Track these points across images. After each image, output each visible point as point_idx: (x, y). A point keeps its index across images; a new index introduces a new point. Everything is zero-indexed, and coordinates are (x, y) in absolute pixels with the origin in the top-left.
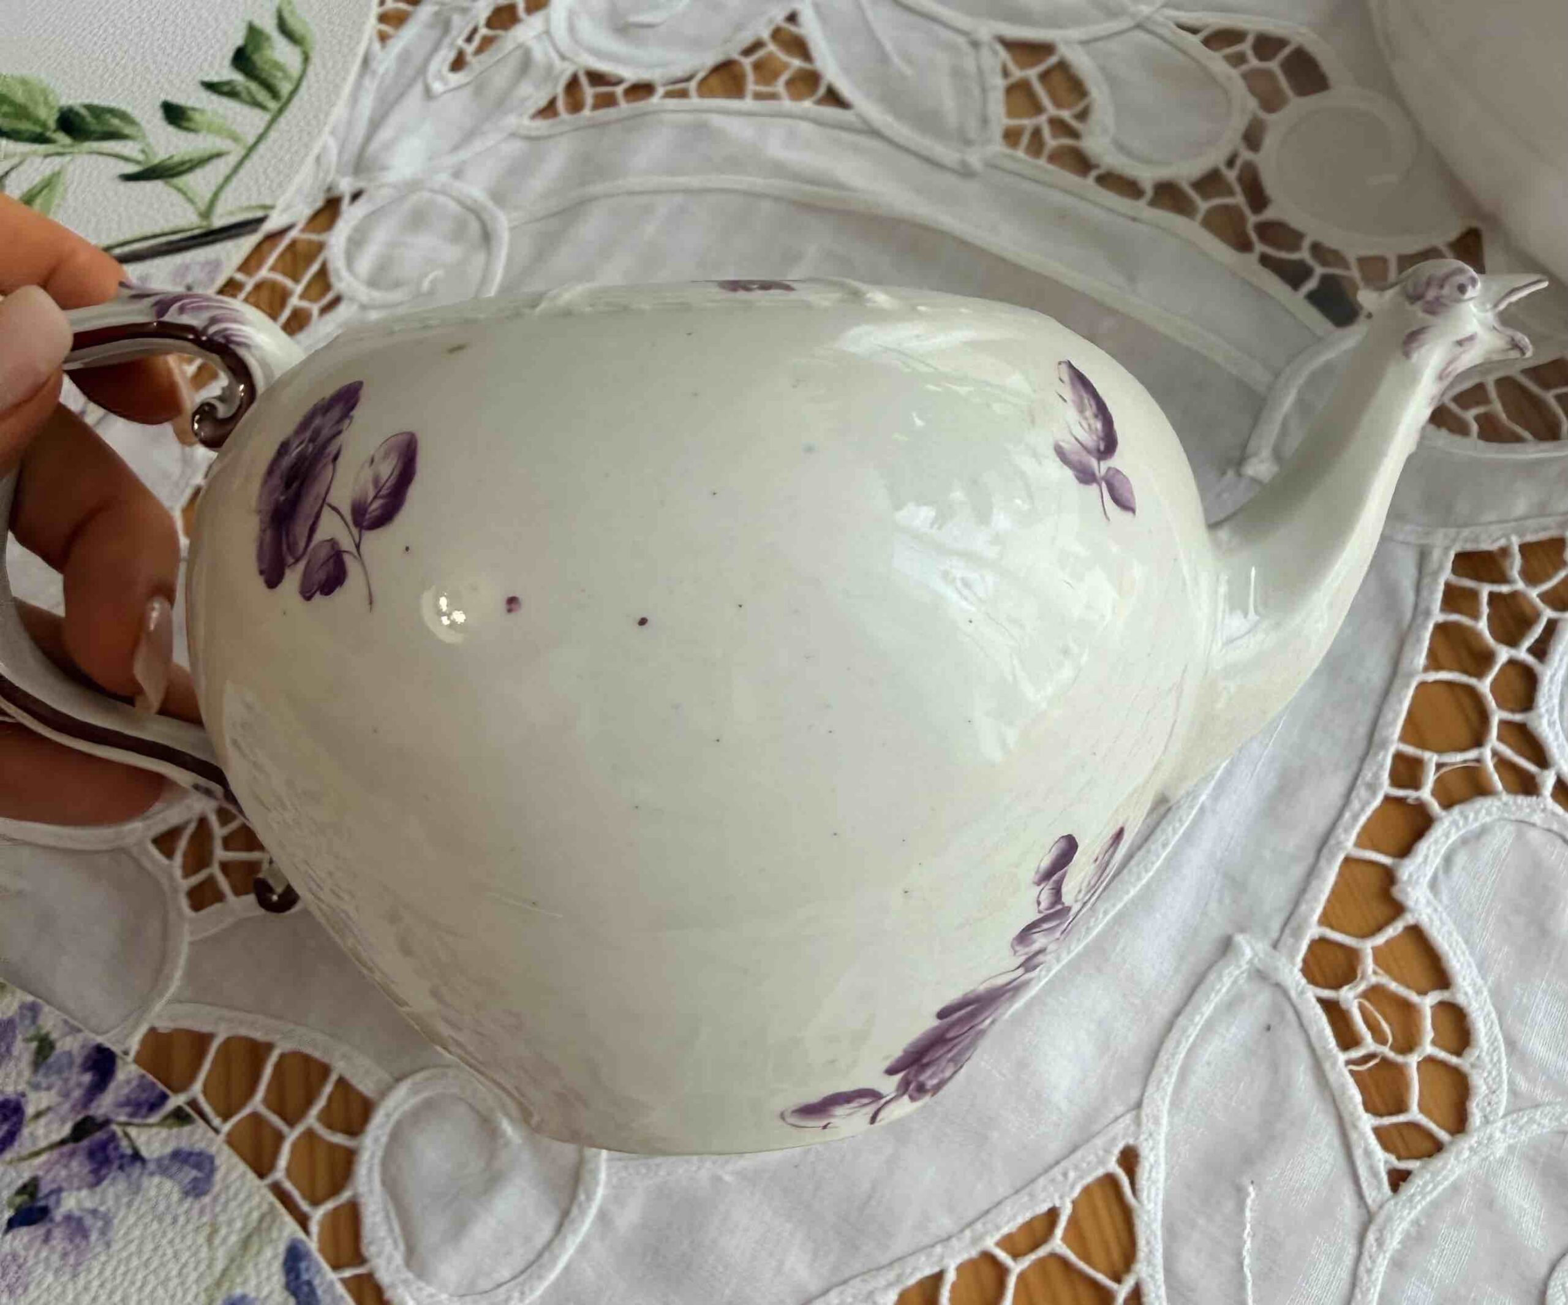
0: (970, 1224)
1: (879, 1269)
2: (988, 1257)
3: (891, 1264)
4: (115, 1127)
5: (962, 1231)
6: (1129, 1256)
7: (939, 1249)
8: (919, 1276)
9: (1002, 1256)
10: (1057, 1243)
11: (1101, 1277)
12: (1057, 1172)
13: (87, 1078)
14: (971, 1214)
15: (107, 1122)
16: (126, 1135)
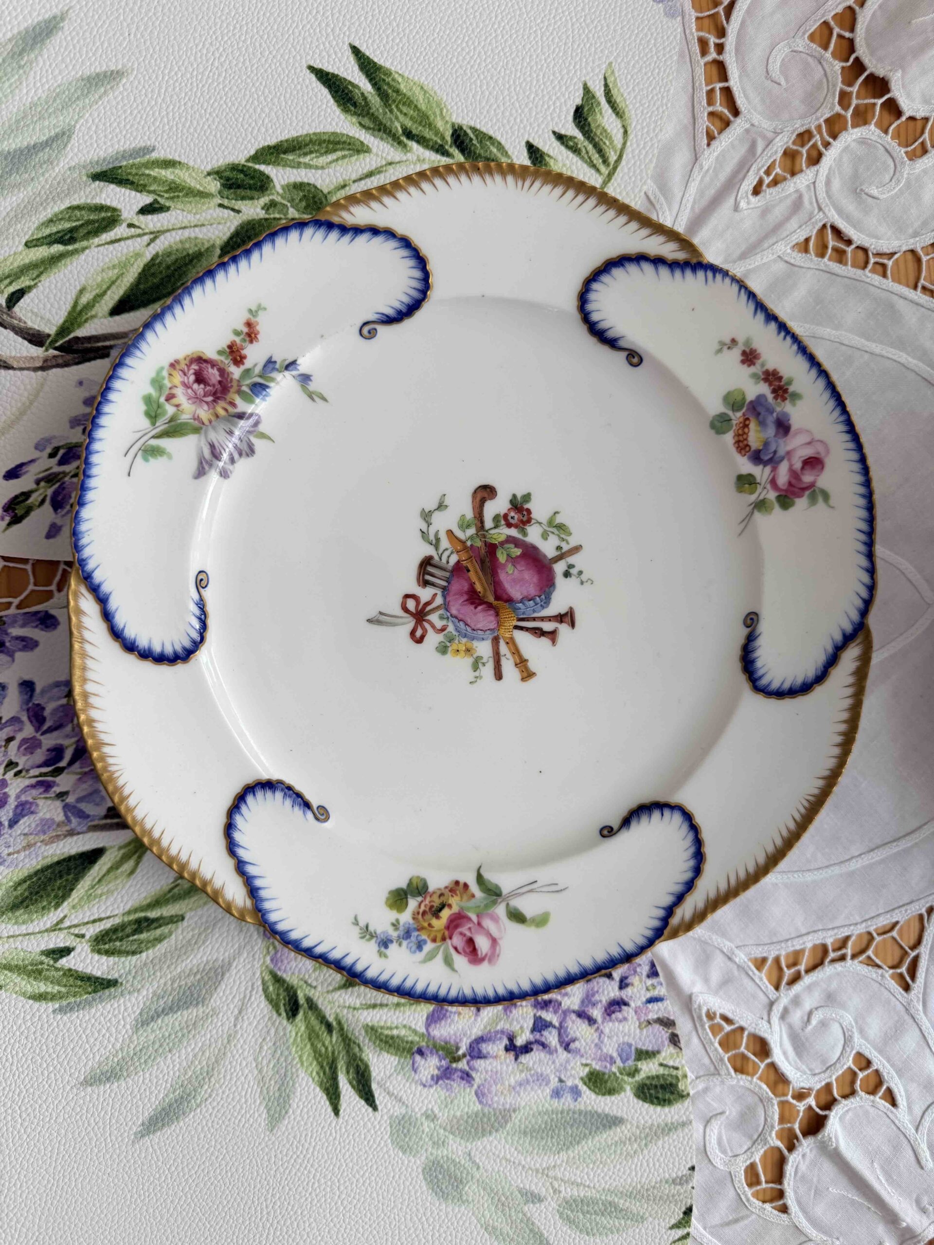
0: (866, 920)
1: (829, 929)
2: (869, 933)
3: (833, 929)
5: (862, 922)
6: (919, 942)
7: (852, 928)
8: (843, 935)
9: (875, 935)
10: (894, 933)
11: (907, 949)
12: (903, 909)
14: (867, 917)
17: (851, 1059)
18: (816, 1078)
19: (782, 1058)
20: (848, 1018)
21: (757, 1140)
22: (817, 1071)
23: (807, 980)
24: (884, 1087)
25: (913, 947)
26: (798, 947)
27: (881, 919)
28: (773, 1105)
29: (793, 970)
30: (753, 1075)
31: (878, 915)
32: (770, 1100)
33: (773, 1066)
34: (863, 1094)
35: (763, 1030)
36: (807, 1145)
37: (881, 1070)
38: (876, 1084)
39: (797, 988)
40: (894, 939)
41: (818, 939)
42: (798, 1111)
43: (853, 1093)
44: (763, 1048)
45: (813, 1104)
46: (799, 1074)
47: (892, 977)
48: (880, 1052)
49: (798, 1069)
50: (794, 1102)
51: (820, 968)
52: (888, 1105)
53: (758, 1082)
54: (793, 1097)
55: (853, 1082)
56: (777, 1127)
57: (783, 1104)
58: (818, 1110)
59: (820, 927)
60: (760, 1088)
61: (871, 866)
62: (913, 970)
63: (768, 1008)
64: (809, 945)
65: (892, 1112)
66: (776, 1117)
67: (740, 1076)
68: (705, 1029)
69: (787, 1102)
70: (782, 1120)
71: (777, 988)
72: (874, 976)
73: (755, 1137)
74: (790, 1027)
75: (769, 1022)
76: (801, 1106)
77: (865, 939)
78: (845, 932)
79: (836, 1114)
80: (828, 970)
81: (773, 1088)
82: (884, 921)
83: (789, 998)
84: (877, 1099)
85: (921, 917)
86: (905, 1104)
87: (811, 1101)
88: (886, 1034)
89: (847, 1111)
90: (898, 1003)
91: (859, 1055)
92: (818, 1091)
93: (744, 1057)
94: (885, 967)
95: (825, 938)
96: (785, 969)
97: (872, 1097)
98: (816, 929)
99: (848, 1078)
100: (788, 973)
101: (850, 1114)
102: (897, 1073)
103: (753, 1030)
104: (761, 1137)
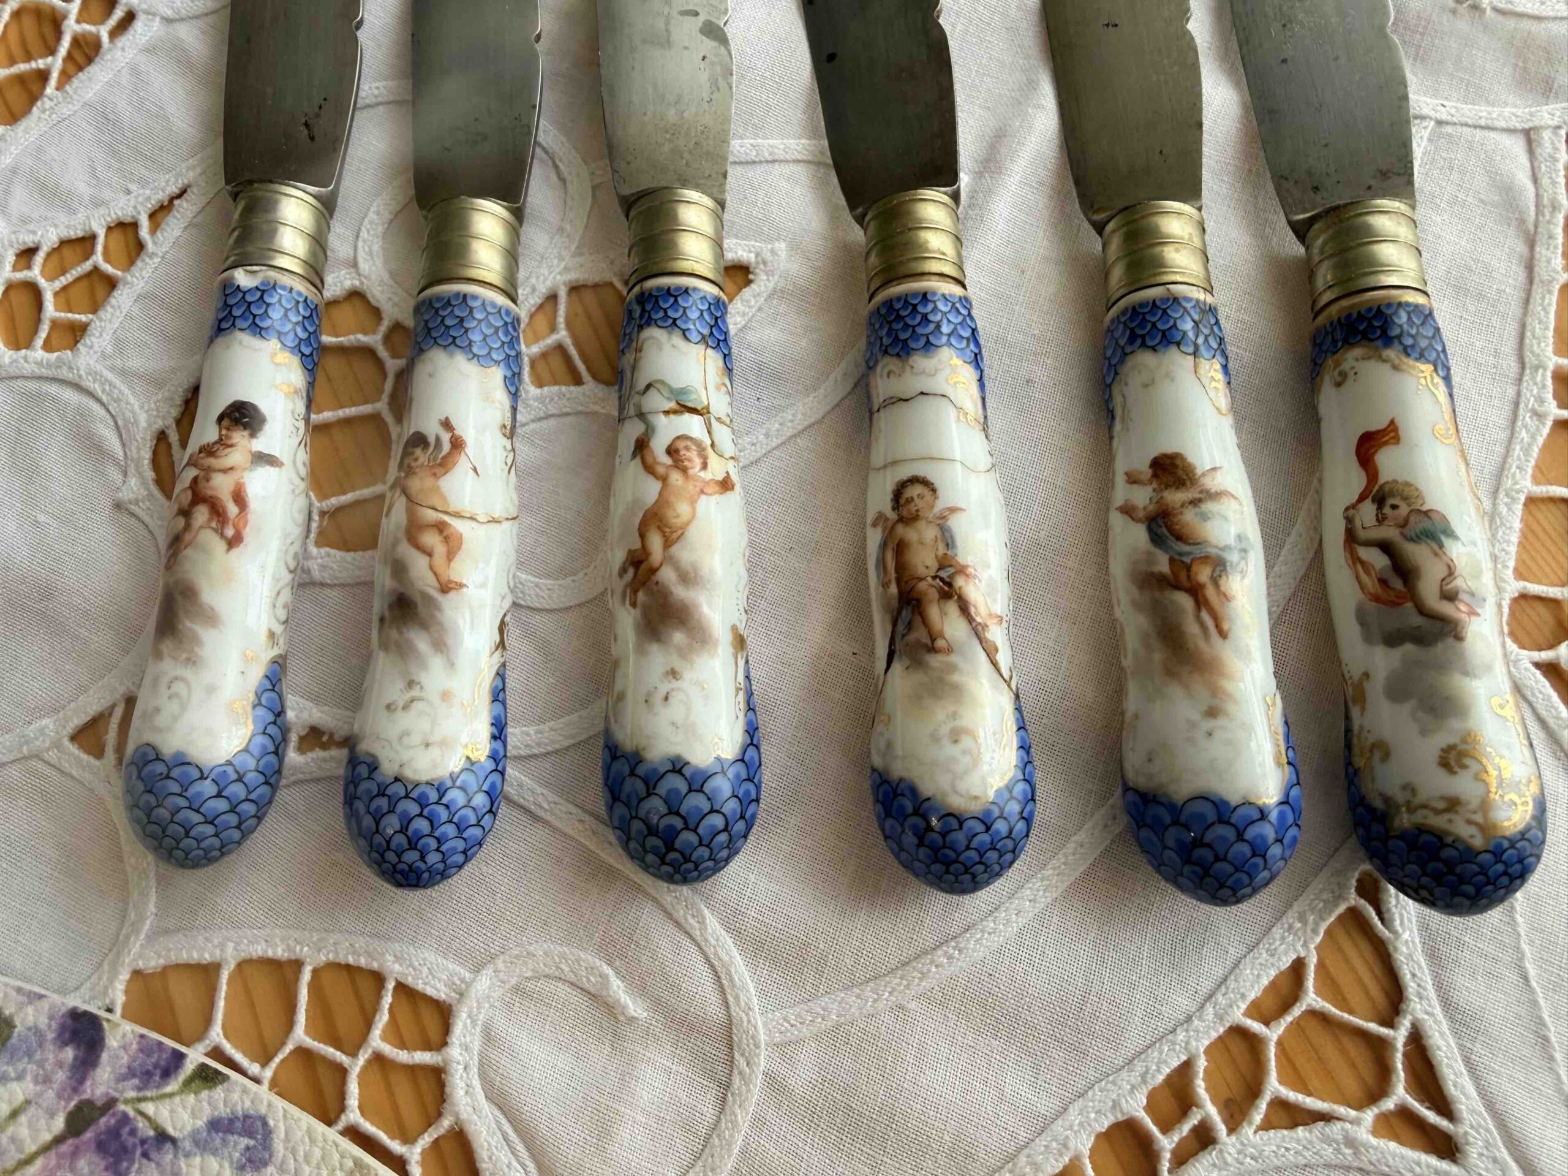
4: (122, 1107)
13: (69, 1053)
15: (111, 1103)
16: (142, 1114)
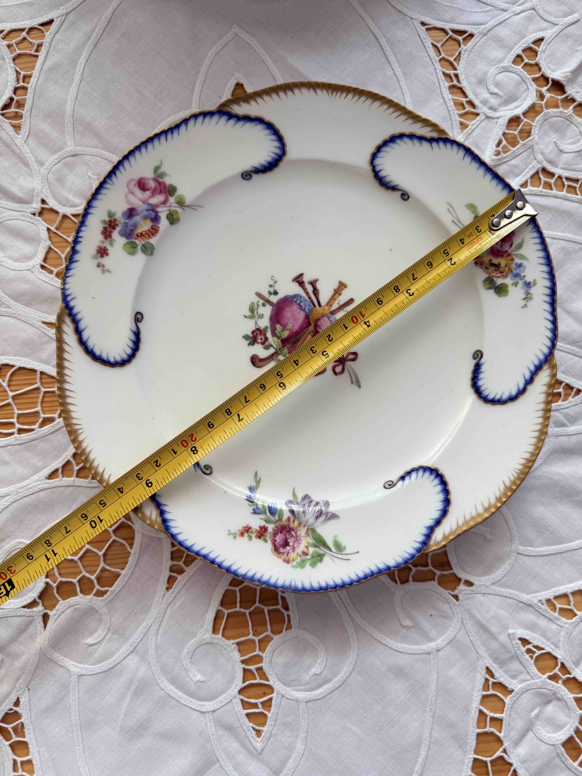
17: (517, 67)
18: (530, 87)
19: (520, 108)
20: (492, 70)
21: (570, 121)
22: (526, 87)
23: (471, 96)
24: (532, 46)
25: (447, 33)
26: (452, 103)
27: (430, 54)
28: (548, 112)
29: (466, 105)
30: (531, 125)
31: (428, 55)
32: (545, 115)
33: (525, 114)
34: (537, 59)
35: (504, 121)
36: (571, 91)
37: (522, 48)
38: (531, 51)
39: (476, 102)
40: (442, 46)
41: (446, 91)
42: (551, 97)
43: (537, 65)
44: (514, 121)
45: (546, 88)
46: (528, 98)
47: (465, 45)
48: (511, 49)
49: (525, 99)
50: (545, 99)
51: (464, 89)
52: (543, 43)
53: (535, 122)
54: (543, 100)
55: (531, 65)
56: (561, 109)
57: (547, 107)
58: (549, 86)
59: (439, 90)
60: (538, 120)
61: (399, 62)
62: (461, 32)
63: (491, 119)
64: (450, 96)
65: (547, 40)
66: (555, 110)
67: (533, 133)
68: (506, 157)
69: (546, 104)
70: (556, 107)
71: (478, 115)
72: (466, 56)
73: (568, 122)
74: (501, 105)
75: (498, 118)
76: (548, 95)
77: (443, 62)
78: (441, 75)
79: (550, 74)
80: (464, 84)
81: (538, 113)
82: (432, 51)
83: (483, 107)
84: (539, 50)
85: (428, 29)
86: (542, 32)
87: (544, 90)
88: (501, 47)
89: (548, 68)
90: (481, 41)
91: (514, 62)
92: (538, 86)
93: (521, 132)
94: (460, 50)
95: (445, 87)
96: (466, 110)
97: (539, 53)
98: (440, 93)
99: (529, 68)
100: (468, 108)
101: (550, 66)
102: (523, 39)
103: (504, 127)
104: (568, 118)
